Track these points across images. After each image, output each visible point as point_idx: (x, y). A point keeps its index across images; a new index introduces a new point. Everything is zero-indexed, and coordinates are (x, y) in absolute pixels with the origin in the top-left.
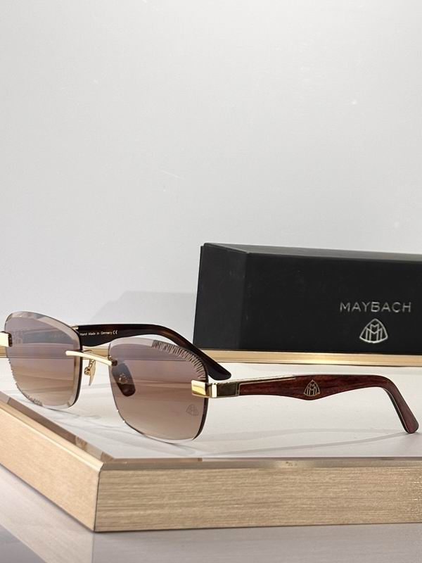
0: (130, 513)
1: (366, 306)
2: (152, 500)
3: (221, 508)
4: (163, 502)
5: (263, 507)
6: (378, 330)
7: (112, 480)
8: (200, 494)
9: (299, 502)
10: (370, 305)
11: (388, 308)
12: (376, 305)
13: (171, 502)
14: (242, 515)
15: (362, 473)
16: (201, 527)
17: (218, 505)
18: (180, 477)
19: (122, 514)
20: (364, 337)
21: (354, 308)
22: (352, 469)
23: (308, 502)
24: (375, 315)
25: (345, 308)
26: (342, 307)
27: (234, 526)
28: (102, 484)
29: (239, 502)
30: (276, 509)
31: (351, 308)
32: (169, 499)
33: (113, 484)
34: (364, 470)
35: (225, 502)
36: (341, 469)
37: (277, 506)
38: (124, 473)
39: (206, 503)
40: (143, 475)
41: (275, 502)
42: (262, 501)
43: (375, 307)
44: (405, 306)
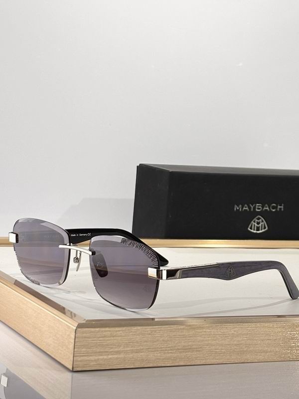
0: (96, 358)
1: (252, 207)
2: (112, 348)
3: (160, 353)
4: (119, 349)
5: (189, 352)
6: (261, 224)
7: (85, 335)
8: (145, 344)
9: (214, 348)
10: (255, 206)
11: (267, 208)
12: (260, 206)
13: (126, 349)
14: (174, 357)
15: (257, 327)
16: (146, 366)
17: (158, 351)
18: (132, 332)
19: (92, 358)
20: (251, 228)
21: (244, 208)
22: (250, 324)
23: (220, 348)
24: (259, 213)
25: (238, 208)
26: (236, 208)
27: (169, 365)
28: (77, 338)
29: (172, 349)
30: (198, 353)
31: (242, 208)
32: (124, 347)
33: (85, 337)
34: (258, 325)
35: (163, 349)
36: (242, 324)
37: (199, 351)
38: (93, 329)
39: (149, 350)
40: (105, 331)
41: (197, 348)
42: (187, 347)
43: (258, 207)
44: (279, 207)
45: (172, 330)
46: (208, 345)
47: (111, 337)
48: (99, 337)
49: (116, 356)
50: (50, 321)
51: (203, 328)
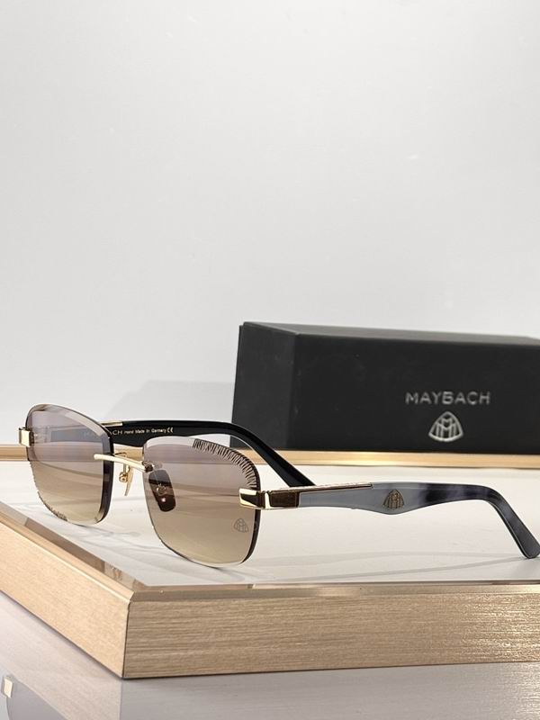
1: (436, 397)
2: (193, 638)
3: (280, 646)
4: (207, 640)
5: (331, 644)
6: (451, 425)
7: (145, 613)
8: (253, 630)
9: (376, 637)
10: (442, 395)
11: (462, 399)
13: (219, 640)
14: (305, 655)
16: (255, 670)
17: (276, 643)
18: (230, 608)
19: (157, 655)
21: (423, 399)
23: (387, 638)
24: (447, 408)
25: (412, 399)
28: (132, 618)
29: (301, 639)
30: (348, 646)
31: (419, 399)
32: (216, 636)
33: (146, 618)
35: (285, 640)
37: (350, 644)
38: (159, 604)
39: (261, 641)
40: (183, 607)
41: (345, 639)
42: (329, 637)
43: (447, 397)
44: (482, 397)
45: (302, 605)
46: (365, 633)
47: (192, 618)
48: (171, 618)
49: (201, 652)
50: (83, 588)
51: (357, 602)
